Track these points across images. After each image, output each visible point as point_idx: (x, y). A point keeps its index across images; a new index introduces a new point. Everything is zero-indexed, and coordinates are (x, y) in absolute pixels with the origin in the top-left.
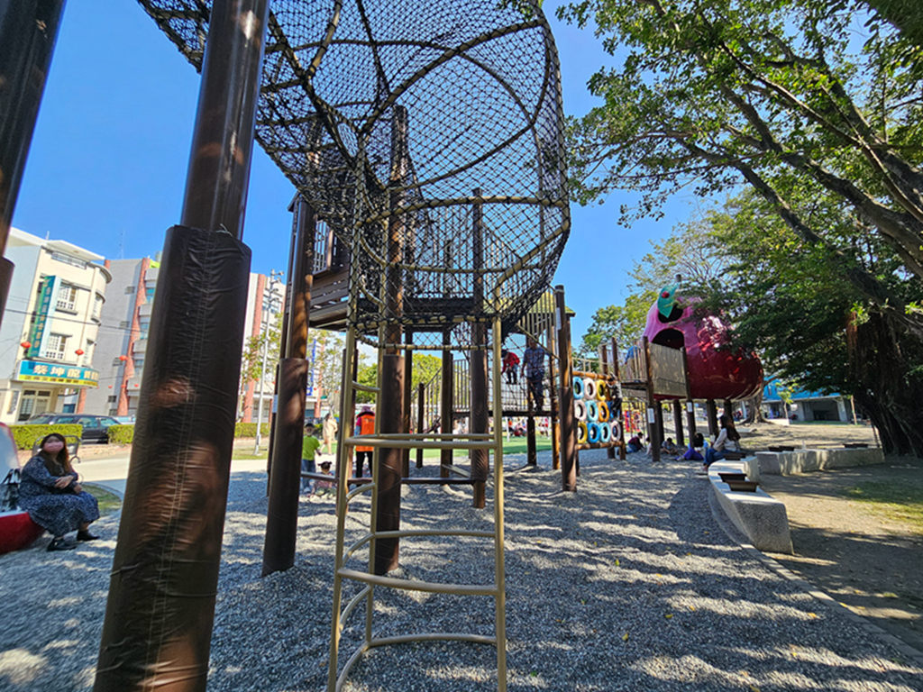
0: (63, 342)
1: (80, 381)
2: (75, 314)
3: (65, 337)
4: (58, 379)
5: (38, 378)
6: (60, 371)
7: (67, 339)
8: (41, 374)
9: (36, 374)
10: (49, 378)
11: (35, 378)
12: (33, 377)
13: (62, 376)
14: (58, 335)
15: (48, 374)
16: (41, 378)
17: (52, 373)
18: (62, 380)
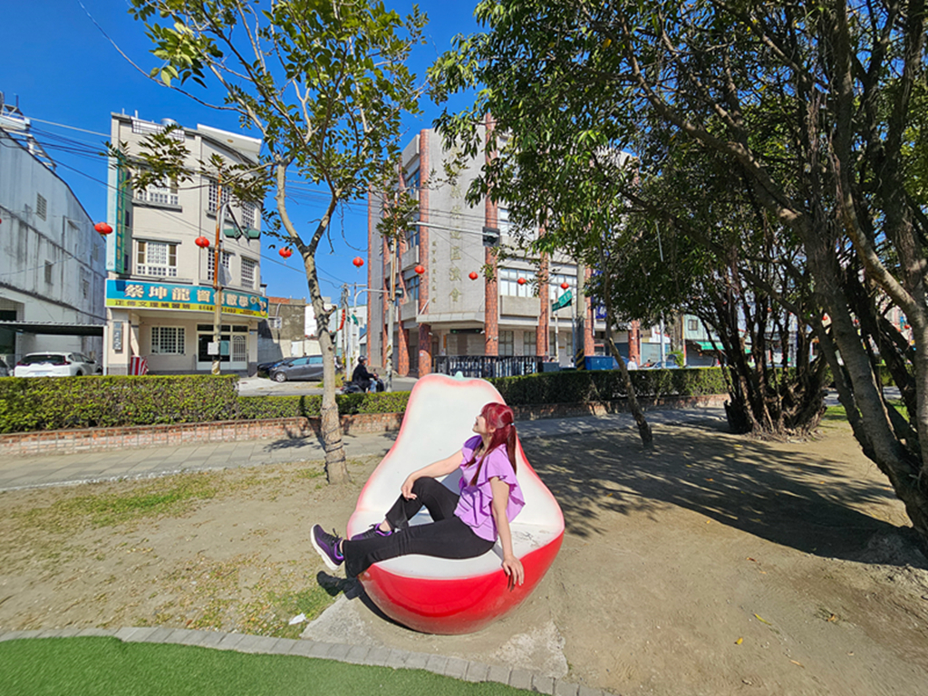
0: (173, 251)
1: (192, 305)
2: (180, 211)
3: (173, 245)
4: (160, 303)
5: (133, 304)
6: (160, 292)
7: (178, 247)
8: (137, 297)
9: (130, 297)
10: (148, 303)
11: (128, 303)
12: (126, 301)
13: (164, 298)
14: (164, 243)
15: (146, 296)
16: (137, 302)
17: (151, 295)
18: (167, 305)
